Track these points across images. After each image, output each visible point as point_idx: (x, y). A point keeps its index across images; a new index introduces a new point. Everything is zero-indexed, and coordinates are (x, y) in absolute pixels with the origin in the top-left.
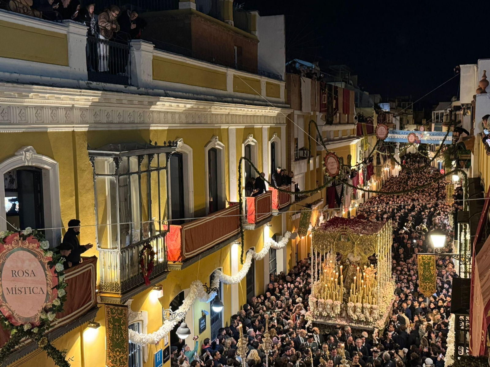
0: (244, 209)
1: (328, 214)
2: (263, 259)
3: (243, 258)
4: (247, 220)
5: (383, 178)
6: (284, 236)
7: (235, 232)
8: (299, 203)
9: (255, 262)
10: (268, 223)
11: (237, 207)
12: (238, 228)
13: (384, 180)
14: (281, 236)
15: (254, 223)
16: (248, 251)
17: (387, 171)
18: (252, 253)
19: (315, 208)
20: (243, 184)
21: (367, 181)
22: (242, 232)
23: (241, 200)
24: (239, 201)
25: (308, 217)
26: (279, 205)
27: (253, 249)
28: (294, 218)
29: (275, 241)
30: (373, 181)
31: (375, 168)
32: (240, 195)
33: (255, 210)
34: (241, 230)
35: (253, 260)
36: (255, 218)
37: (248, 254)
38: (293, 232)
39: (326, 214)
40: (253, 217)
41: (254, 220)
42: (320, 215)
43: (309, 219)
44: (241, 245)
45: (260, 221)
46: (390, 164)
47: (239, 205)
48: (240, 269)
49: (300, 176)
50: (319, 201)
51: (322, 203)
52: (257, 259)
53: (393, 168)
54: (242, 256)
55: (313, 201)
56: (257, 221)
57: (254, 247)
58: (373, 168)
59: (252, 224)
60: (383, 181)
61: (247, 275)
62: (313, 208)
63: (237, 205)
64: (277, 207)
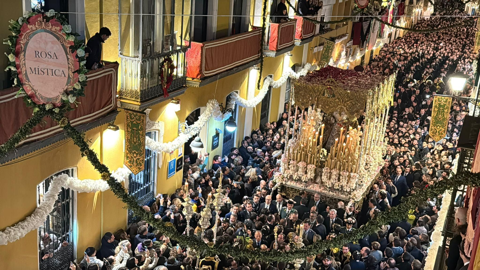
0: (267, 35)
1: (351, 50)
2: (280, 87)
3: (260, 84)
4: (268, 47)
5: (414, 19)
6: (303, 67)
7: (255, 57)
8: (323, 35)
9: (272, 89)
10: (289, 52)
11: (259, 32)
12: (259, 53)
13: (414, 21)
14: (300, 67)
15: (275, 50)
16: (266, 78)
17: (418, 13)
18: (269, 80)
19: (338, 42)
20: (269, 10)
21: (396, 20)
22: (262, 57)
23: (264, 25)
24: (262, 26)
25: (330, 51)
26: (303, 35)
27: (271, 76)
28: (316, 50)
29: (294, 71)
30: (402, 21)
31: (407, 7)
32: (264, 20)
33: (278, 37)
34: (261, 56)
35: (270, 87)
36: (277, 46)
37: (265, 81)
38: (312, 64)
39: (349, 49)
40: (275, 44)
41: (275, 47)
42: (343, 50)
43: (331, 52)
44: (259, 71)
45: (281, 49)
46: (422, 5)
47: (261, 30)
48: (256, 94)
49: (328, 7)
50: (344, 35)
51: (346, 38)
52: (274, 87)
53: (425, 10)
54: (259, 81)
55: (338, 35)
56: (279, 48)
57: (273, 75)
58: (404, 8)
59: (273, 51)
60: (412, 22)
61: (263, 100)
62: (336, 43)
63: (259, 30)
64: (300, 37)
